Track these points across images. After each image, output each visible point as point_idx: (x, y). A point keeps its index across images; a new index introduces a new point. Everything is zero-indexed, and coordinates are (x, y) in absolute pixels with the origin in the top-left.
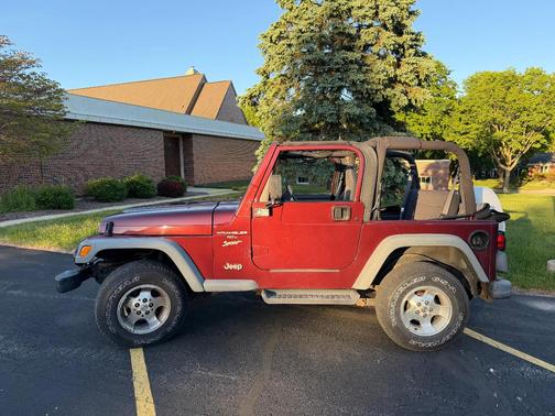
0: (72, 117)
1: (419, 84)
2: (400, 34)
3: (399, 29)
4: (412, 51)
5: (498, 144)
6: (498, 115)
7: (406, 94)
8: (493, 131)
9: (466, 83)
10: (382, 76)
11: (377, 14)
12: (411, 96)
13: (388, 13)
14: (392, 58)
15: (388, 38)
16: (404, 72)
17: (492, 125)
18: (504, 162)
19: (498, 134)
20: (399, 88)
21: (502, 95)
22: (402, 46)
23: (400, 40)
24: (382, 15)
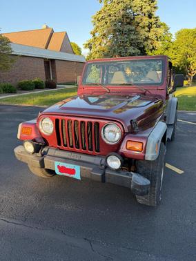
0: (15, 53)
1: (157, 40)
2: (150, 18)
3: (150, 16)
4: (155, 25)
5: (188, 64)
6: (189, 50)
7: (152, 44)
8: (187, 58)
9: (176, 35)
10: (143, 37)
11: (141, 9)
12: (154, 45)
13: (146, 10)
14: (147, 29)
15: (146, 21)
16: (151, 34)
17: (187, 55)
18: (190, 72)
19: (189, 59)
20: (149, 41)
21: (192, 40)
22: (151, 23)
23: (150, 21)
24: (144, 10)
